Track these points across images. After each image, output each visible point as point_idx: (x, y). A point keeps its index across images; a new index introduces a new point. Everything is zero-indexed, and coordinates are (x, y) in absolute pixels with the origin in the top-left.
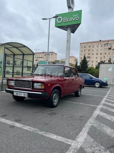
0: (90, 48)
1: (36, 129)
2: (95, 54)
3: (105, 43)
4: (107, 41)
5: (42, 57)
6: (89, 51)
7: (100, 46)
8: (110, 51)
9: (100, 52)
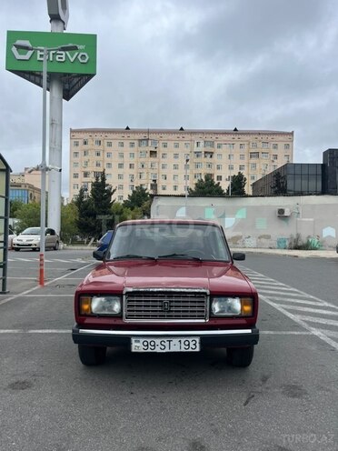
0: (101, 148)
2: (115, 165)
3: (142, 136)
4: (145, 133)
6: (98, 154)
7: (127, 143)
8: (152, 159)
9: (127, 160)
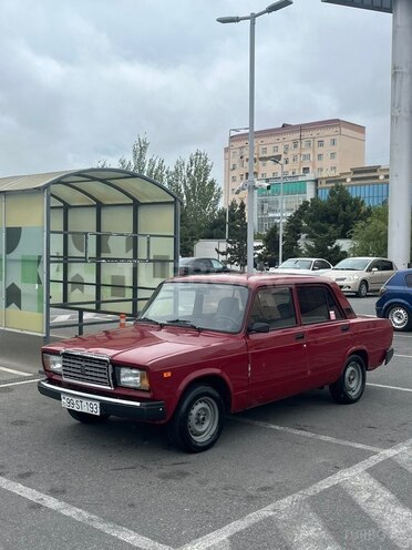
1: (93, 516)
5: (281, 152)
